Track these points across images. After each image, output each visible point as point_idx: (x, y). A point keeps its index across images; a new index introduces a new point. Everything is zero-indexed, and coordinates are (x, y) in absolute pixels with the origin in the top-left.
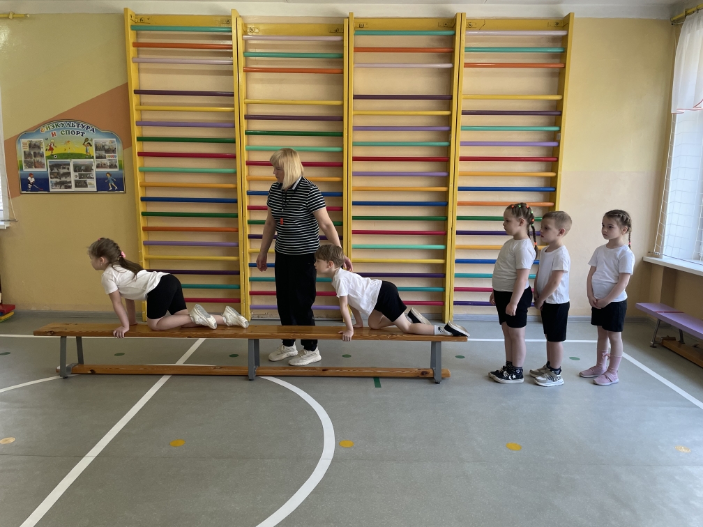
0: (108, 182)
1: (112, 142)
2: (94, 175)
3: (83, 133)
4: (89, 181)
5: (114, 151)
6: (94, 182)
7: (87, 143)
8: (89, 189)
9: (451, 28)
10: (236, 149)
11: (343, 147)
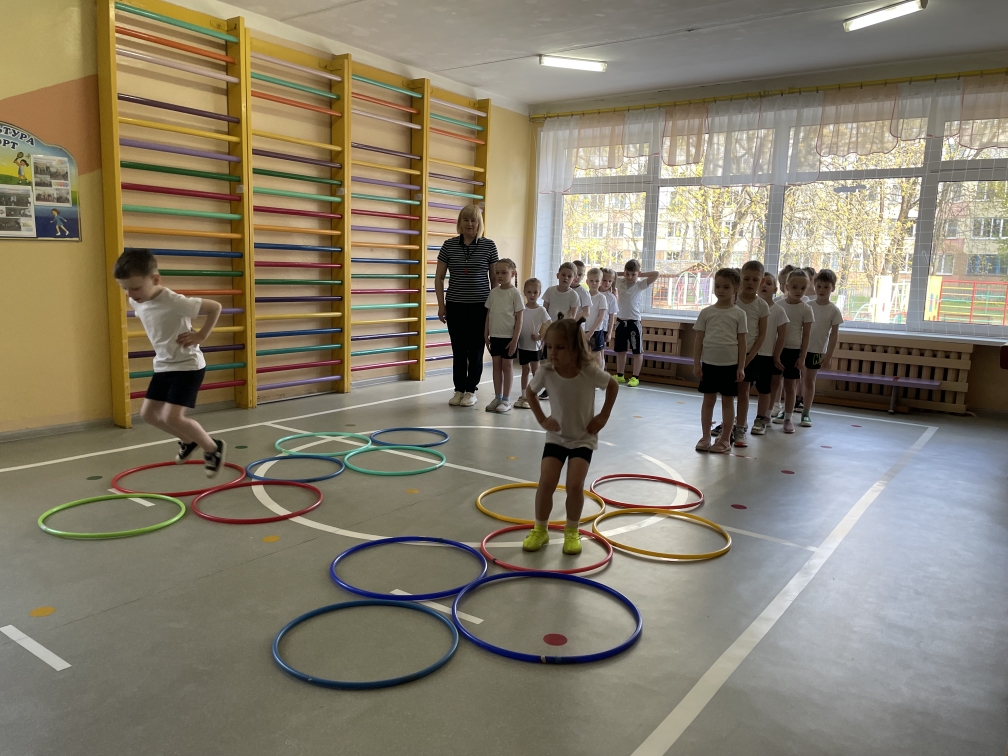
0: (55, 224)
1: (62, 162)
2: (31, 210)
3: (14, 144)
4: (23, 220)
5: (65, 176)
6: (32, 222)
7: (22, 161)
8: (23, 233)
9: (412, 90)
10: (242, 189)
11: (343, 197)
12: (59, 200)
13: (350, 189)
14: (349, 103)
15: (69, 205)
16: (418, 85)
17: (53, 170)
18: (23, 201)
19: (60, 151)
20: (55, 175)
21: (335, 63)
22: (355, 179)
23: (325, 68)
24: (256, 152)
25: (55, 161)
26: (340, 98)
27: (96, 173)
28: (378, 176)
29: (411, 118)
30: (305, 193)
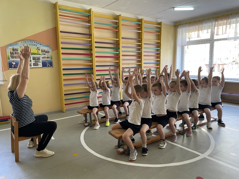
1: (48, 49)
2: (41, 61)
3: (36, 45)
6: (41, 64)
7: (38, 49)
8: (39, 66)
9: (139, 22)
10: (92, 52)
11: (119, 52)
12: (47, 58)
13: (121, 49)
14: (121, 27)
15: (50, 59)
16: (140, 21)
17: (46, 51)
18: (39, 59)
19: (48, 46)
20: (46, 52)
21: (117, 18)
22: (123, 47)
23: (115, 19)
24: (96, 42)
25: (46, 49)
26: (118, 26)
27: (56, 51)
28: (130, 45)
29: (139, 29)
30: (110, 52)
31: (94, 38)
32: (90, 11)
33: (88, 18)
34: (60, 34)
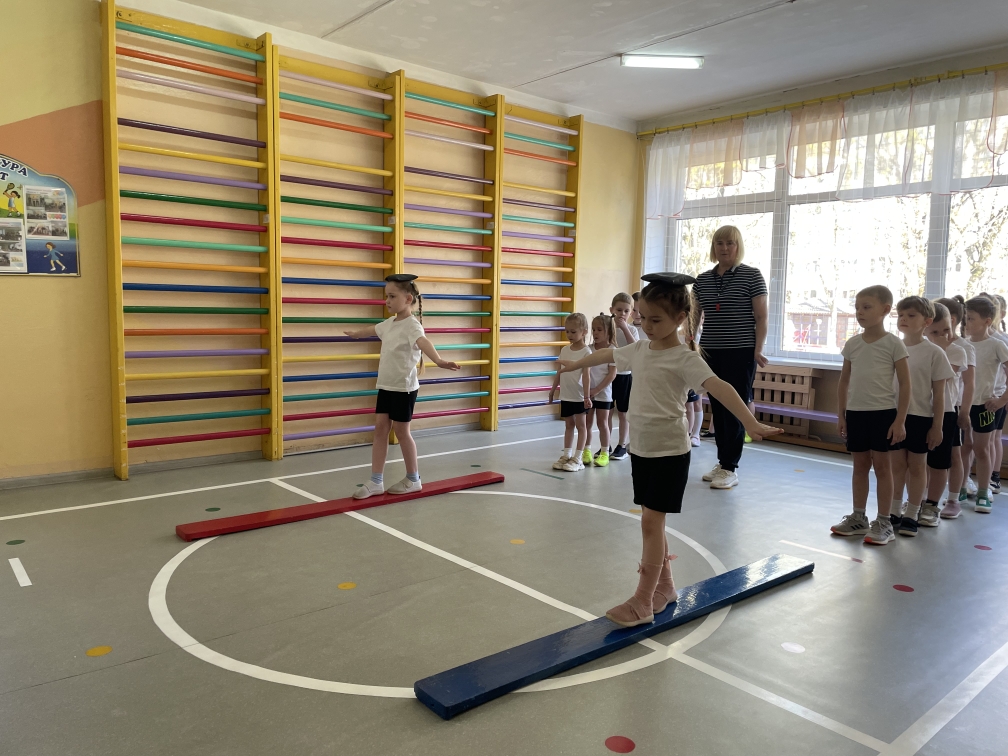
0: (49, 258)
1: (59, 193)
2: (22, 245)
3: (4, 174)
4: (12, 255)
5: (62, 208)
6: (23, 257)
7: (12, 191)
8: (13, 268)
9: (485, 108)
10: (267, 219)
11: (393, 227)
12: (54, 233)
13: (401, 216)
14: (402, 123)
15: (66, 238)
16: (489, 103)
17: (48, 201)
18: (12, 234)
19: (59, 182)
20: (50, 207)
21: (385, 82)
22: (408, 207)
23: (377, 88)
24: (285, 179)
25: (51, 192)
26: (391, 119)
27: (98, 205)
28: (442, 203)
29: (484, 139)
30: (353, 225)
31: (279, 162)
32: (261, 44)
33: (253, 74)
34: (119, 135)
